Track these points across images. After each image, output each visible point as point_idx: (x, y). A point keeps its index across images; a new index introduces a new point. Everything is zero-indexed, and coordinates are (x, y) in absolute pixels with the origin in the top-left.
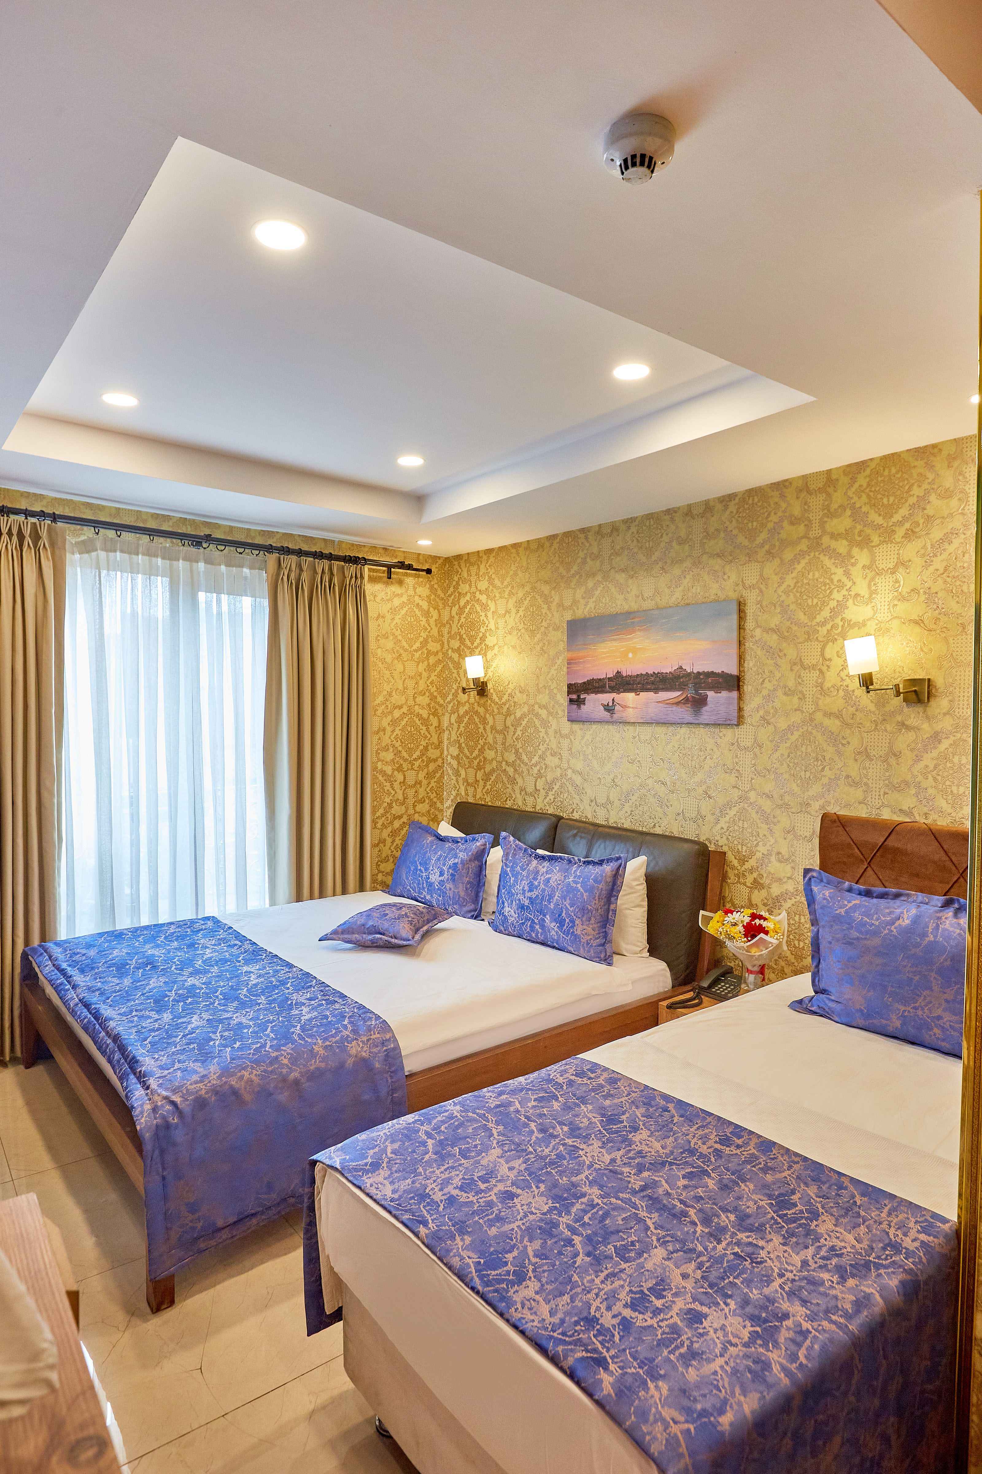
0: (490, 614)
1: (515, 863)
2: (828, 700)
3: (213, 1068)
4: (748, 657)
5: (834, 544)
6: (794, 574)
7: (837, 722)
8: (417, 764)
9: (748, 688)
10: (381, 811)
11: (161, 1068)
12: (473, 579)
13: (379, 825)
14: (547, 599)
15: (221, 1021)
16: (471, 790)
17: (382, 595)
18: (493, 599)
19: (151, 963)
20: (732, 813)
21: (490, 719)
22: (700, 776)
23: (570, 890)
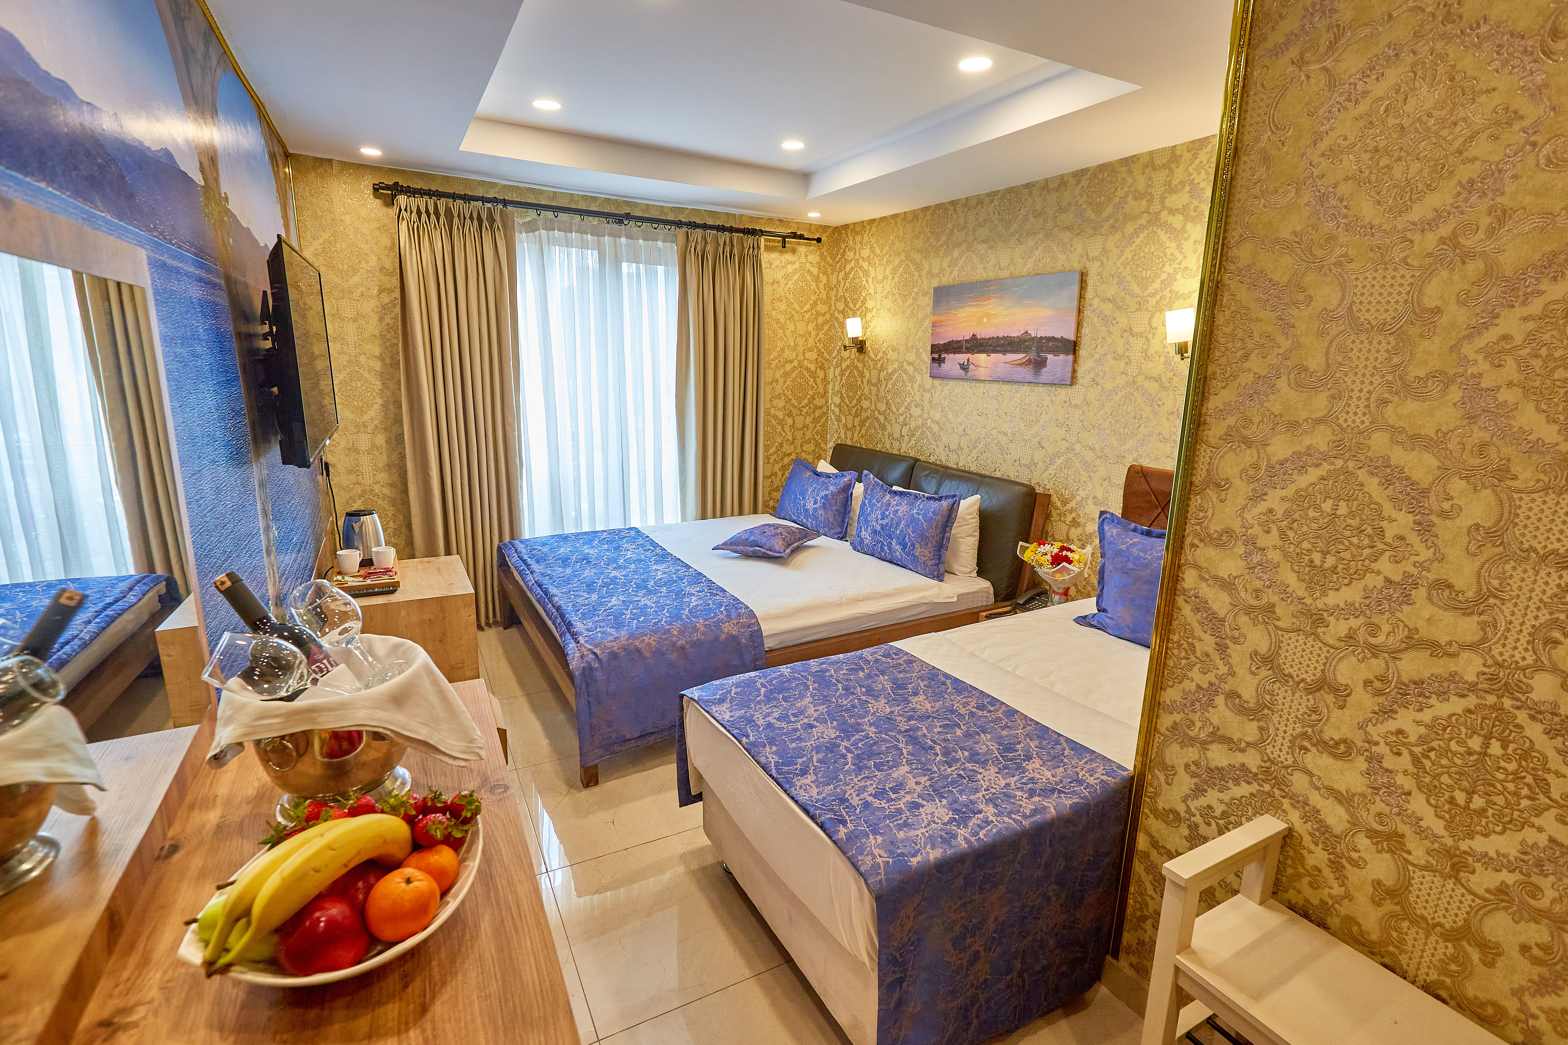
0: (870, 280)
1: (873, 496)
2: (1150, 365)
3: (623, 633)
4: (1085, 324)
5: (1171, 219)
6: (1133, 248)
7: (1156, 385)
8: (805, 410)
9: (1082, 352)
10: (774, 449)
11: (588, 630)
12: (857, 248)
13: (771, 461)
14: (918, 267)
15: (631, 602)
16: (849, 434)
17: (777, 262)
18: (874, 266)
19: (586, 559)
20: (1059, 462)
21: (867, 373)
22: (1036, 428)
23: (913, 520)
